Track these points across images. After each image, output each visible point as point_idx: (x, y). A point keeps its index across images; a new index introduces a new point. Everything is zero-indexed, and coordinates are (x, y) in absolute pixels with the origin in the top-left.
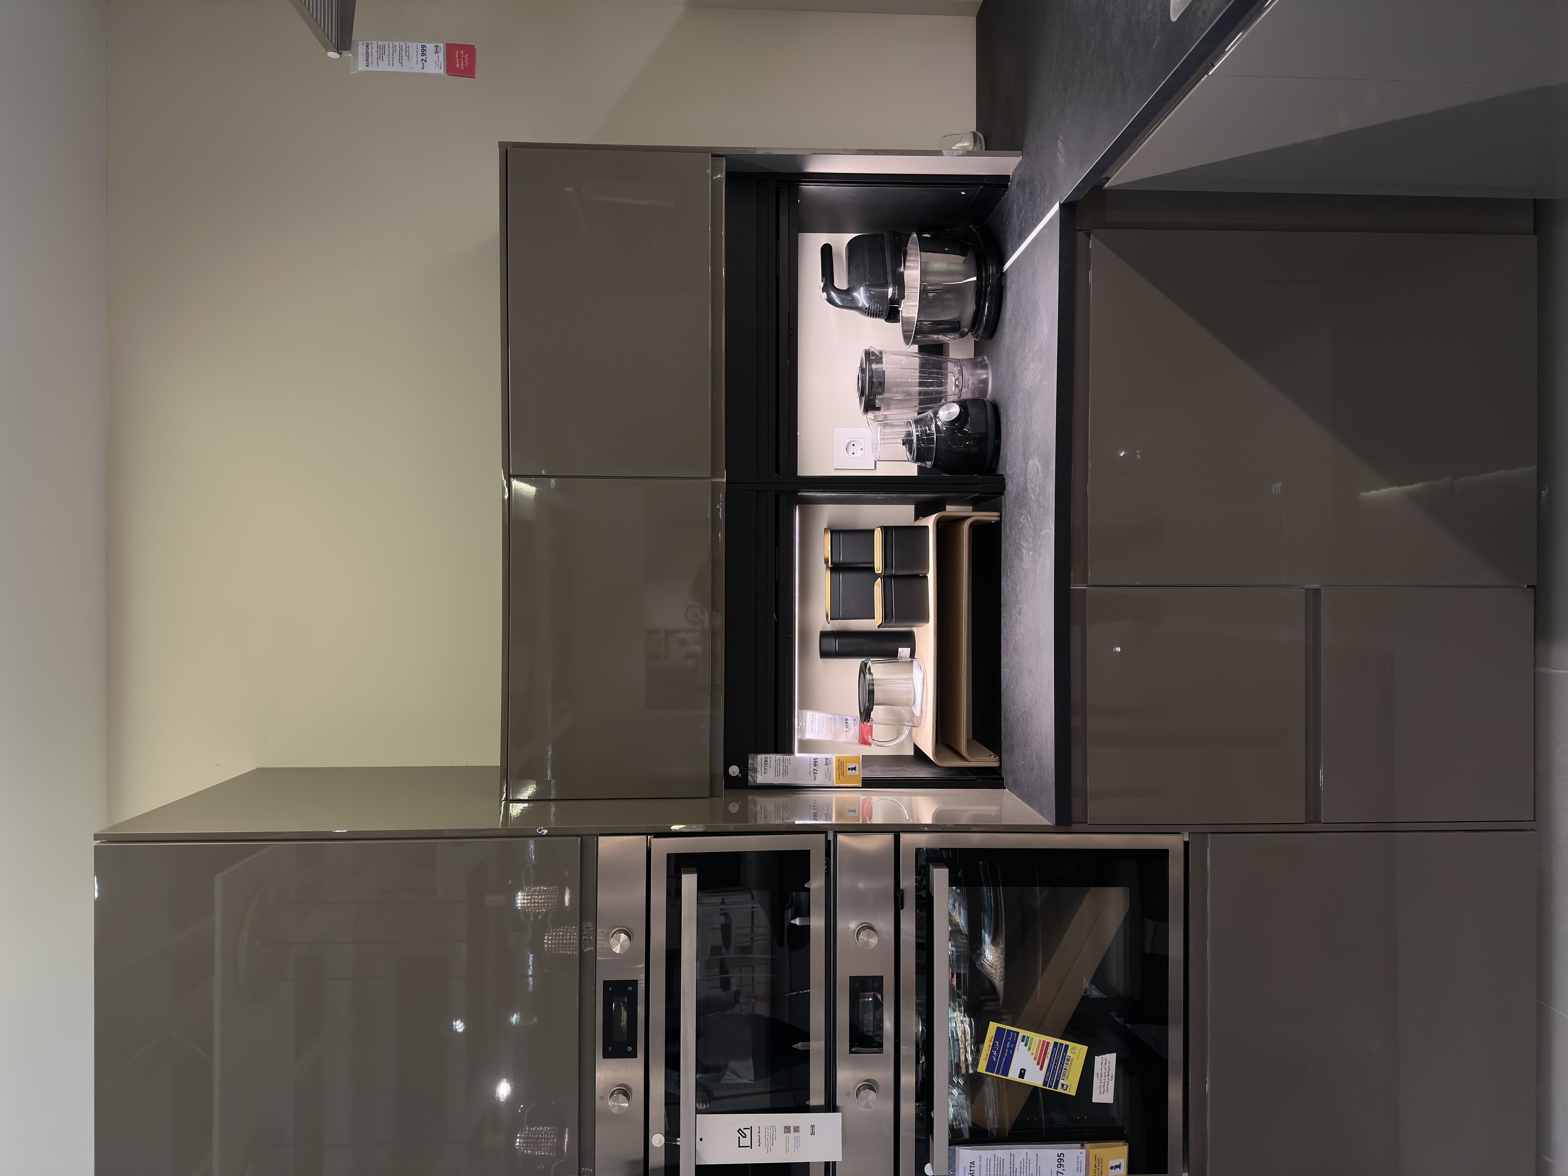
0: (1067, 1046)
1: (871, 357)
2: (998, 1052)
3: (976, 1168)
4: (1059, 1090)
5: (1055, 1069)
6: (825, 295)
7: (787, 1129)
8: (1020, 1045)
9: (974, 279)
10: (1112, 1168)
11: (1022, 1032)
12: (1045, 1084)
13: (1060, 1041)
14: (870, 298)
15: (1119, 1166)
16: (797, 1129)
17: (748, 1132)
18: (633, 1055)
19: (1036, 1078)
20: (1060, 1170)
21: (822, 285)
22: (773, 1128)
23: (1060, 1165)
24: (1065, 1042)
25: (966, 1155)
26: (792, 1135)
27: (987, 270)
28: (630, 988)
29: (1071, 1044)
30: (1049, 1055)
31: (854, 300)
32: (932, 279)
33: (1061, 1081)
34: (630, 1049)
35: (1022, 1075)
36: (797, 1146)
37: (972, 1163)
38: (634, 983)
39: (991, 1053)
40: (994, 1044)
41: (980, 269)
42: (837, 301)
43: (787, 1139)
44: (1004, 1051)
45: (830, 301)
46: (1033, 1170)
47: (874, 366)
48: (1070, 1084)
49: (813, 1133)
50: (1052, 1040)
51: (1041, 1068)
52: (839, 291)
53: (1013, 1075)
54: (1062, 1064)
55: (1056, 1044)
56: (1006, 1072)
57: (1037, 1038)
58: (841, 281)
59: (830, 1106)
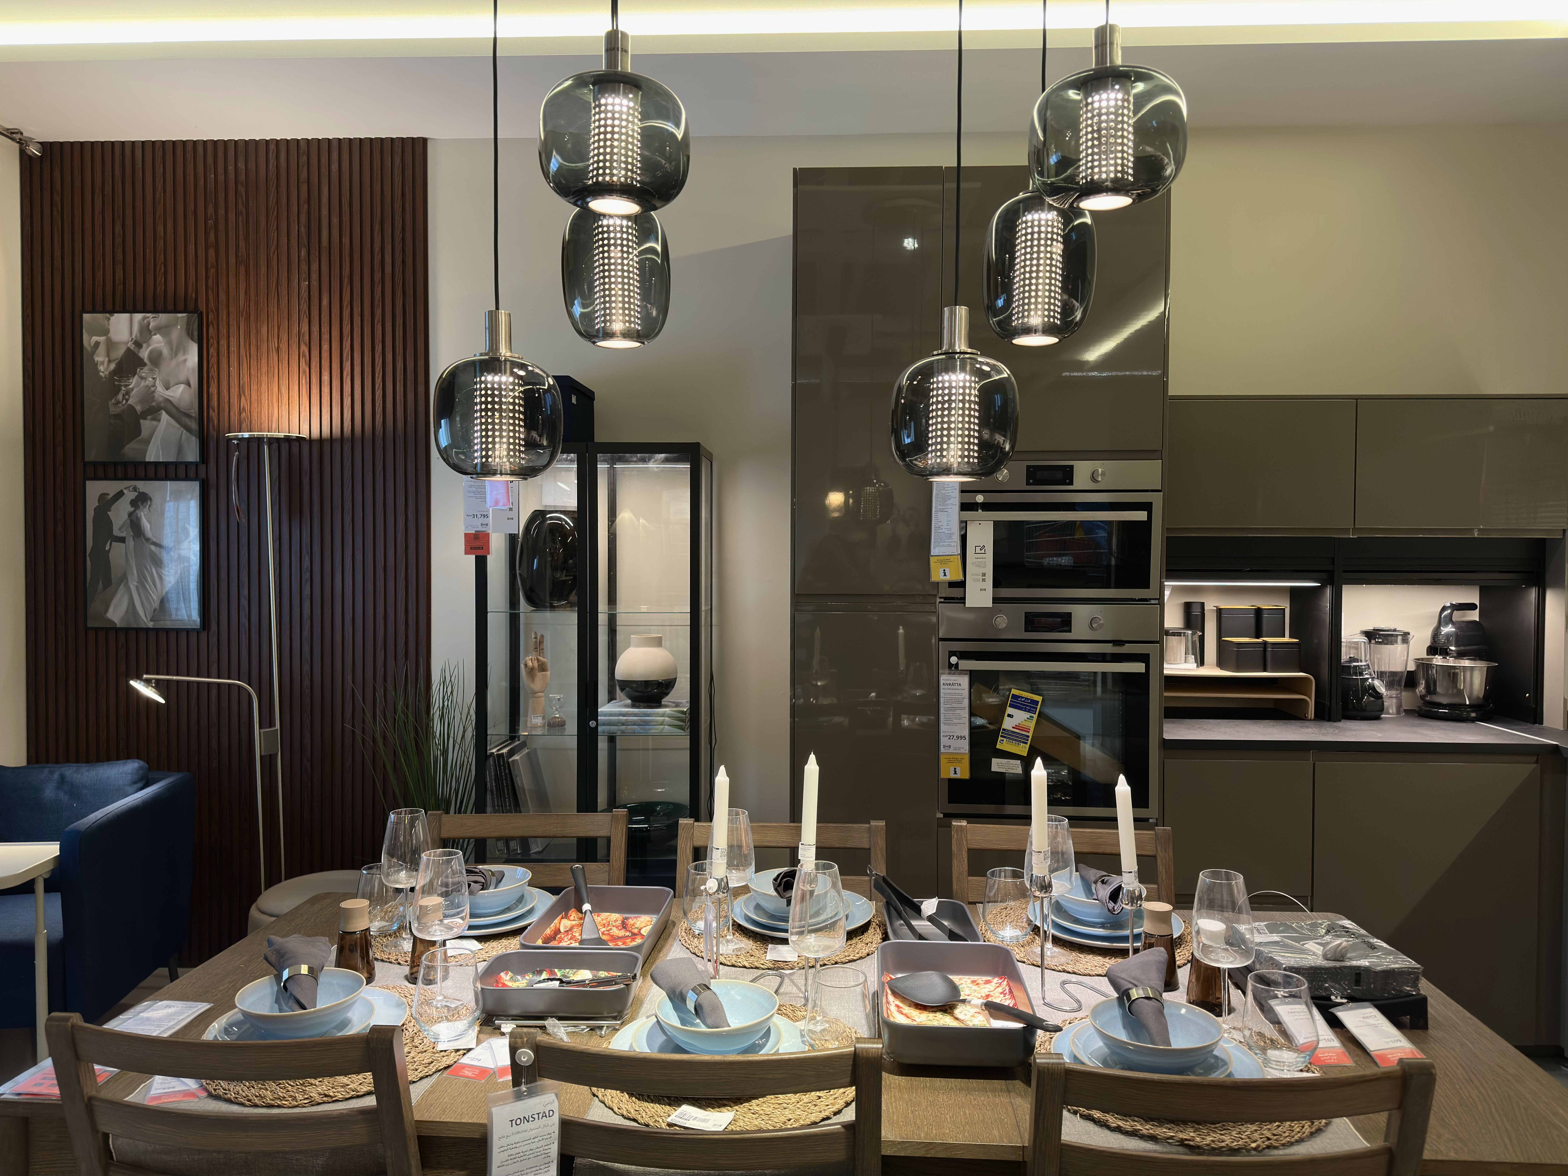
0: (1027, 743)
1: (1405, 636)
2: (1023, 701)
3: (956, 687)
4: (1000, 738)
5: (1012, 736)
6: (1448, 604)
7: (984, 575)
8: (1028, 715)
9: (1468, 703)
10: (955, 769)
11: (1035, 716)
12: (1003, 729)
13: (1030, 739)
14: (1448, 636)
15: (955, 773)
16: (984, 580)
17: (983, 551)
18: (1028, 484)
19: (1008, 724)
20: (955, 737)
21: (1454, 603)
22: (985, 567)
23: (958, 737)
24: (1029, 742)
25: (964, 681)
26: (981, 578)
27: (1473, 711)
28: (1068, 481)
29: (1028, 746)
30: (1021, 732)
31: (1446, 624)
32: (1468, 674)
33: (1005, 739)
34: (1031, 481)
35: (1009, 716)
36: (975, 580)
37: (960, 685)
38: (1071, 483)
39: (1023, 698)
40: (1029, 699)
41: (1473, 707)
42: (1446, 613)
43: (979, 575)
44: (1024, 705)
45: (1444, 609)
46: (955, 721)
47: (1400, 638)
48: (1003, 745)
49: (981, 590)
50: (1030, 734)
51: (1013, 728)
52: (1451, 614)
53: (1010, 710)
54: (1016, 740)
55: (1028, 737)
56: (1011, 706)
57: (1032, 725)
58: (1457, 616)
59: (995, 600)
